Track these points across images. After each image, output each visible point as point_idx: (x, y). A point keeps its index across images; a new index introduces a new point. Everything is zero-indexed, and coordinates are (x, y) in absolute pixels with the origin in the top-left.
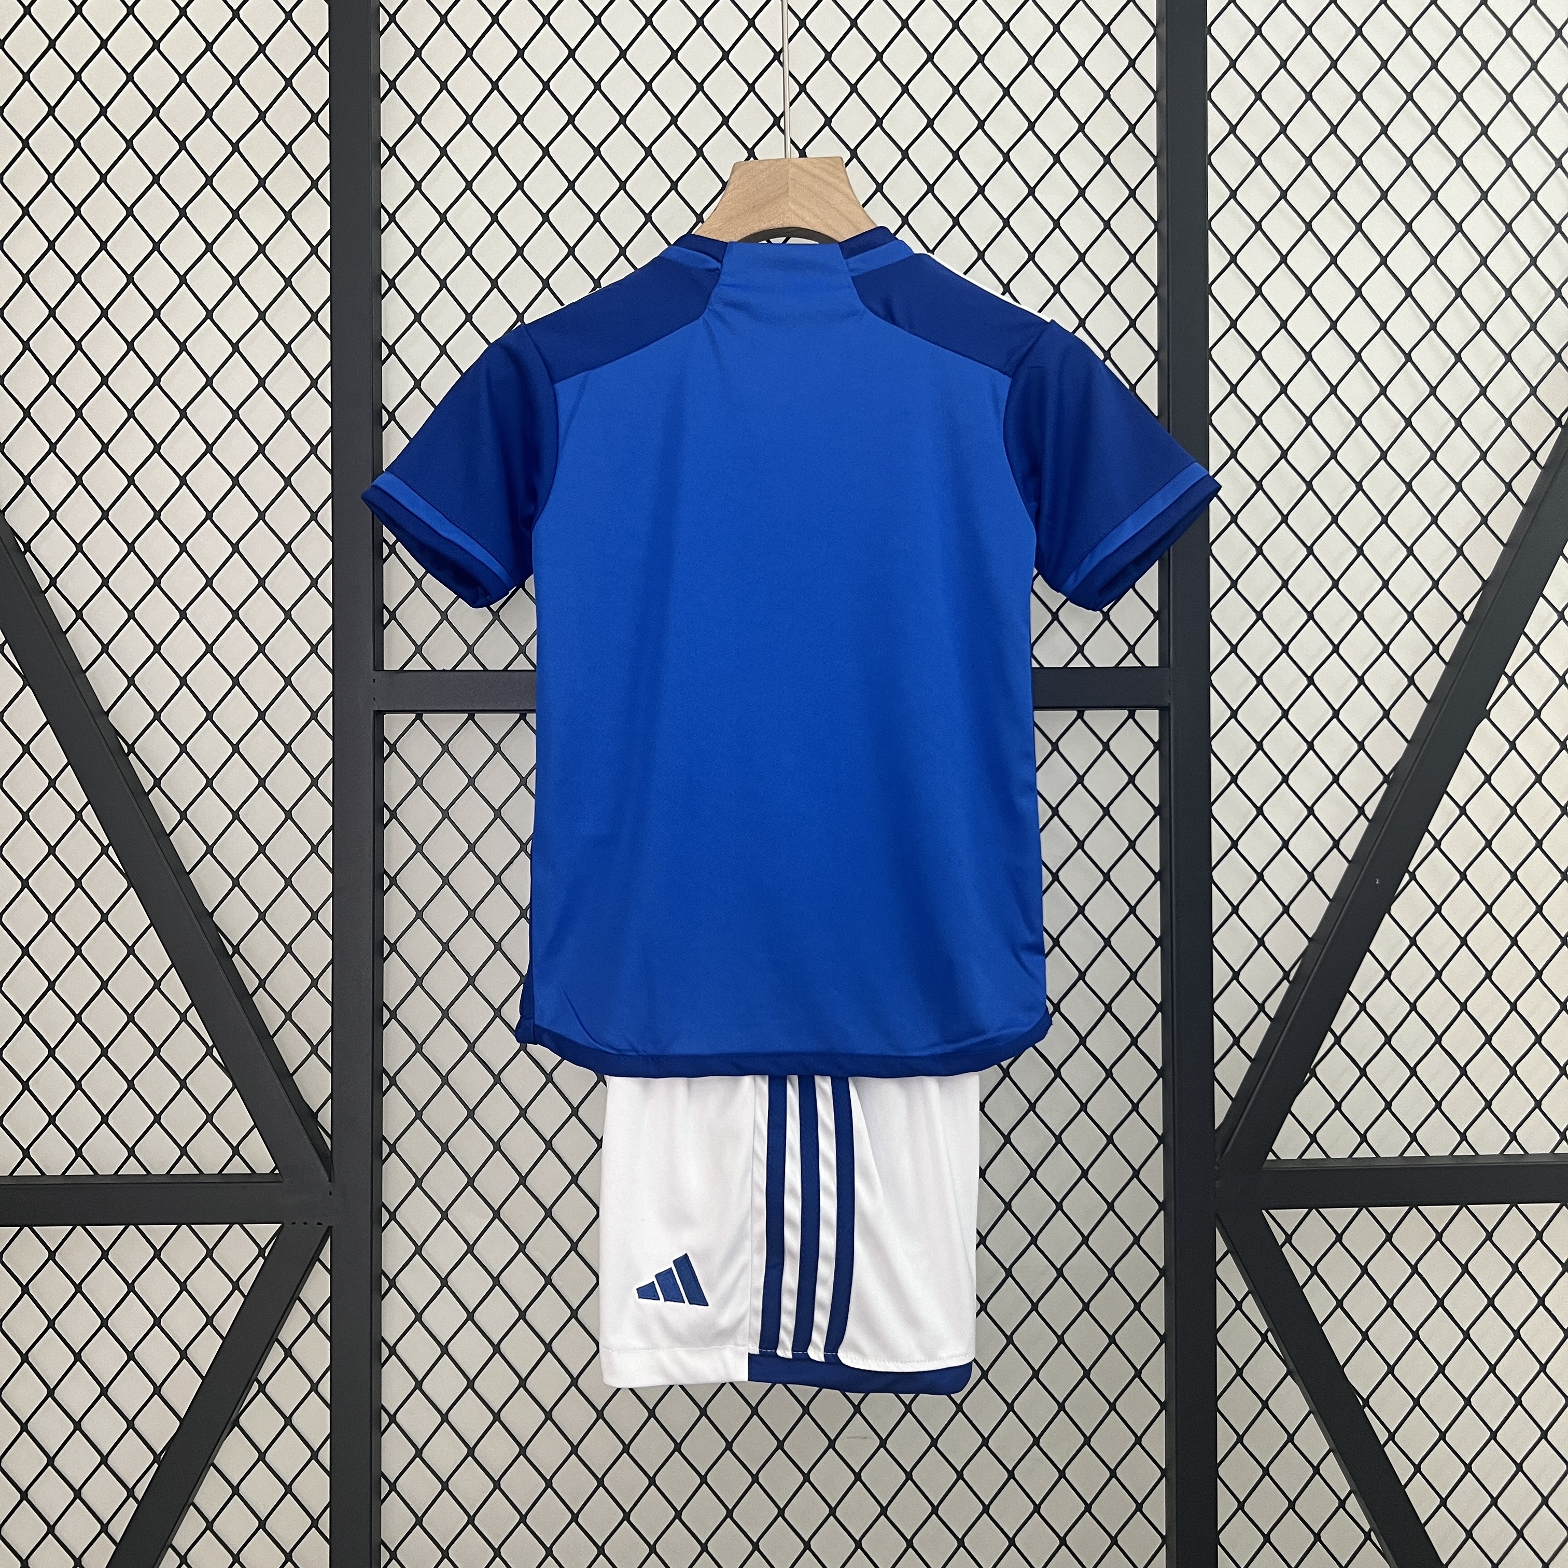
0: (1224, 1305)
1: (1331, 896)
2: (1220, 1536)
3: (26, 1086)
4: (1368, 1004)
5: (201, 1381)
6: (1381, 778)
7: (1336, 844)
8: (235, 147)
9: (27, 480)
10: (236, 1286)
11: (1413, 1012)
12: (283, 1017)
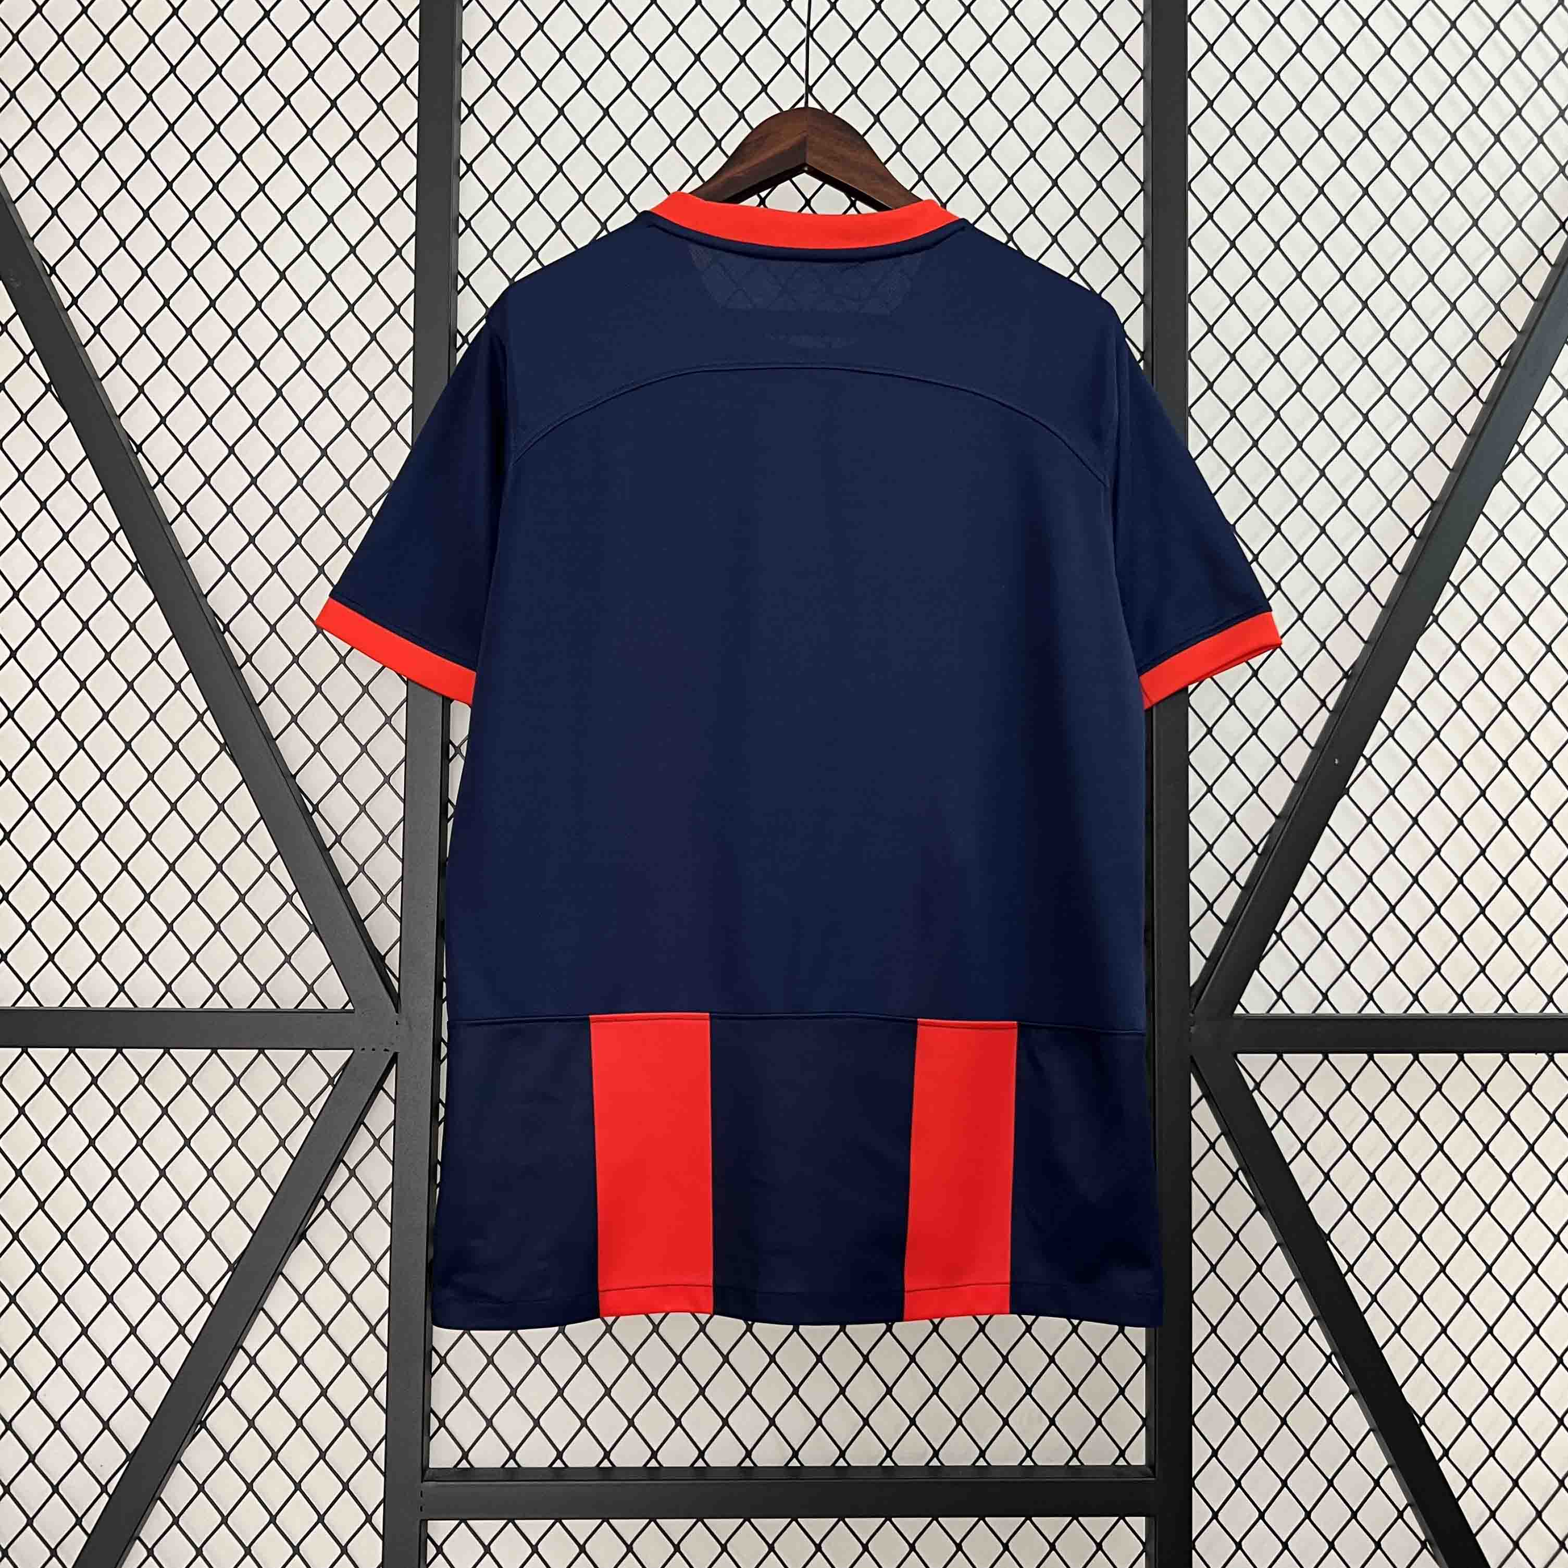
0: (1198, 1145)
1: (1296, 779)
2: (1195, 1357)
3: (123, 927)
4: (1329, 876)
5: (272, 1196)
6: (1341, 674)
7: (1301, 732)
8: (334, 104)
9: (141, 389)
10: (307, 1111)
11: (1370, 884)
12: (356, 869)
